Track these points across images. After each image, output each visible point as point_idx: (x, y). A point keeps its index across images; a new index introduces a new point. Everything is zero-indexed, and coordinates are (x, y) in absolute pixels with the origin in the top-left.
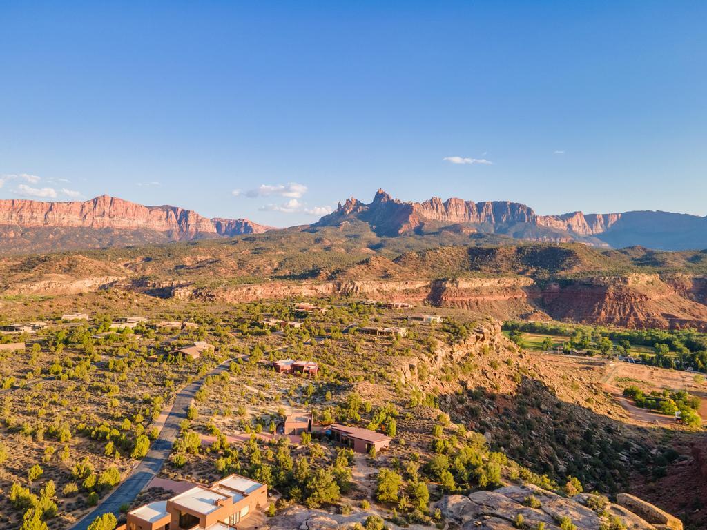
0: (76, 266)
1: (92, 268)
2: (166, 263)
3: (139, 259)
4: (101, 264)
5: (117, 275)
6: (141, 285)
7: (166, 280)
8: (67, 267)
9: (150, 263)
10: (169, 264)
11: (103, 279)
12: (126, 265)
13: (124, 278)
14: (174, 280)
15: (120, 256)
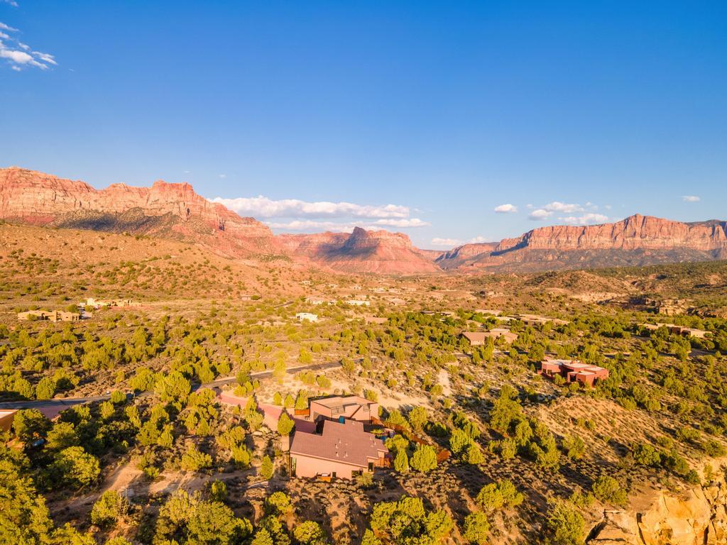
0: (576, 281)
1: (592, 284)
2: (683, 281)
3: (651, 277)
4: (603, 280)
5: (617, 292)
6: (638, 303)
7: (670, 299)
8: (569, 282)
9: (662, 281)
10: (686, 282)
11: (601, 295)
12: (634, 283)
13: (624, 295)
14: (679, 299)
15: (631, 274)
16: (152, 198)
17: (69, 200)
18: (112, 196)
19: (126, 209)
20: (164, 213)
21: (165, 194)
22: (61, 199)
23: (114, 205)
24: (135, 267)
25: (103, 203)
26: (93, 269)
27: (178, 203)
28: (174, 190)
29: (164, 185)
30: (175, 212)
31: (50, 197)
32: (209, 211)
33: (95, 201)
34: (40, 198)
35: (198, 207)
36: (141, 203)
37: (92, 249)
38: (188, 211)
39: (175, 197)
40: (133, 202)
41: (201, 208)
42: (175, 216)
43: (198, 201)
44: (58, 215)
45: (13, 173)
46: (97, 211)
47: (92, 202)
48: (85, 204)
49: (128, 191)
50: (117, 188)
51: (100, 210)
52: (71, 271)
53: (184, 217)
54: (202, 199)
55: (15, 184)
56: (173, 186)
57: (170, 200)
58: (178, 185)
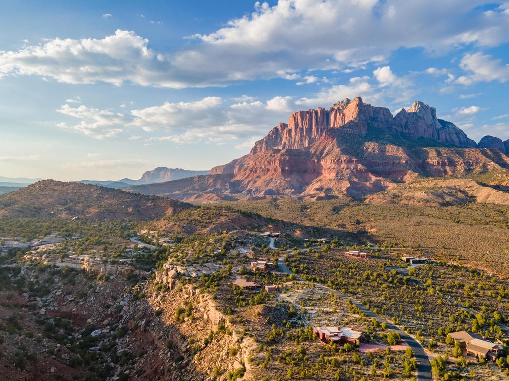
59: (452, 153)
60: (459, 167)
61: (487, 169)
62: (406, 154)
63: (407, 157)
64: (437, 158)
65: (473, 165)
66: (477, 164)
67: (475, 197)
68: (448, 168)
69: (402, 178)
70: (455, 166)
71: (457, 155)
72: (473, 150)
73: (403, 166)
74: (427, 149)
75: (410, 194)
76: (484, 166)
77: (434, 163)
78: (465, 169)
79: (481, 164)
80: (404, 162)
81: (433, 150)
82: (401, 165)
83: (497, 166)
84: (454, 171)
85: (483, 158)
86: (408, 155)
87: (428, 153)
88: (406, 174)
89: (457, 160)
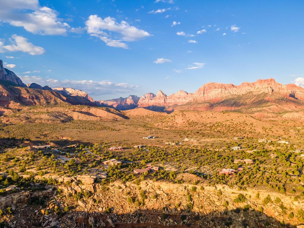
16: (256, 87)
17: (226, 92)
18: (241, 88)
19: (246, 93)
20: (261, 93)
21: (262, 84)
22: (224, 92)
23: (242, 92)
24: (219, 124)
25: (237, 91)
26: (207, 125)
27: (268, 88)
28: (266, 82)
29: (261, 81)
30: (266, 91)
31: (220, 91)
32: (284, 89)
33: (235, 91)
34: (217, 92)
35: (277, 88)
36: (252, 89)
37: (209, 118)
38: (273, 90)
39: (266, 85)
40: (248, 89)
41: (279, 88)
42: (266, 93)
43: (278, 85)
44: (222, 97)
45: (210, 84)
46: (236, 95)
47: (234, 92)
48: (231, 92)
49: (248, 85)
50: (244, 84)
51: (237, 94)
52: (200, 126)
53: (271, 93)
54: (279, 84)
55: (210, 88)
56: (265, 81)
57: (264, 87)
58: (268, 80)
59: (36, 92)
60: (41, 100)
61: (57, 102)
62: (6, 89)
63: (8, 92)
64: (28, 94)
65: (49, 100)
66: (51, 99)
67: (72, 117)
68: (35, 101)
69: (8, 106)
70: (39, 100)
71: (39, 93)
72: (47, 91)
73: (6, 98)
74: (19, 88)
75: (37, 116)
76: (55, 100)
77: (26, 97)
78: (46, 102)
79: (53, 100)
80: (6, 95)
81: (24, 89)
82: (4, 97)
83: (61, 101)
84: (40, 103)
85: (53, 96)
86: (7, 90)
87: (21, 91)
88: (10, 103)
89: (40, 96)
